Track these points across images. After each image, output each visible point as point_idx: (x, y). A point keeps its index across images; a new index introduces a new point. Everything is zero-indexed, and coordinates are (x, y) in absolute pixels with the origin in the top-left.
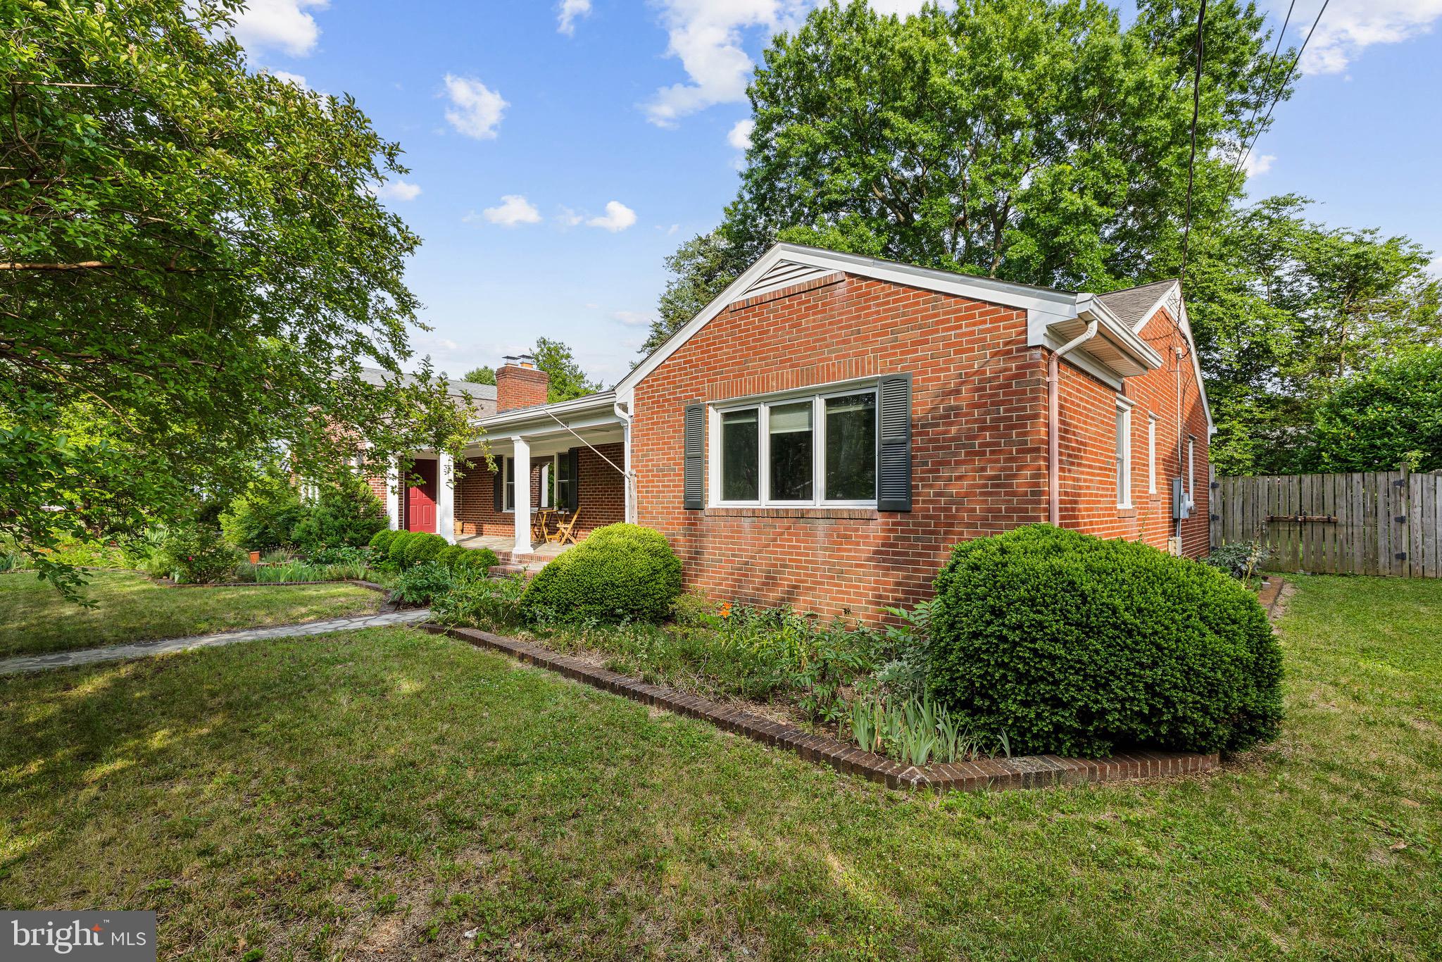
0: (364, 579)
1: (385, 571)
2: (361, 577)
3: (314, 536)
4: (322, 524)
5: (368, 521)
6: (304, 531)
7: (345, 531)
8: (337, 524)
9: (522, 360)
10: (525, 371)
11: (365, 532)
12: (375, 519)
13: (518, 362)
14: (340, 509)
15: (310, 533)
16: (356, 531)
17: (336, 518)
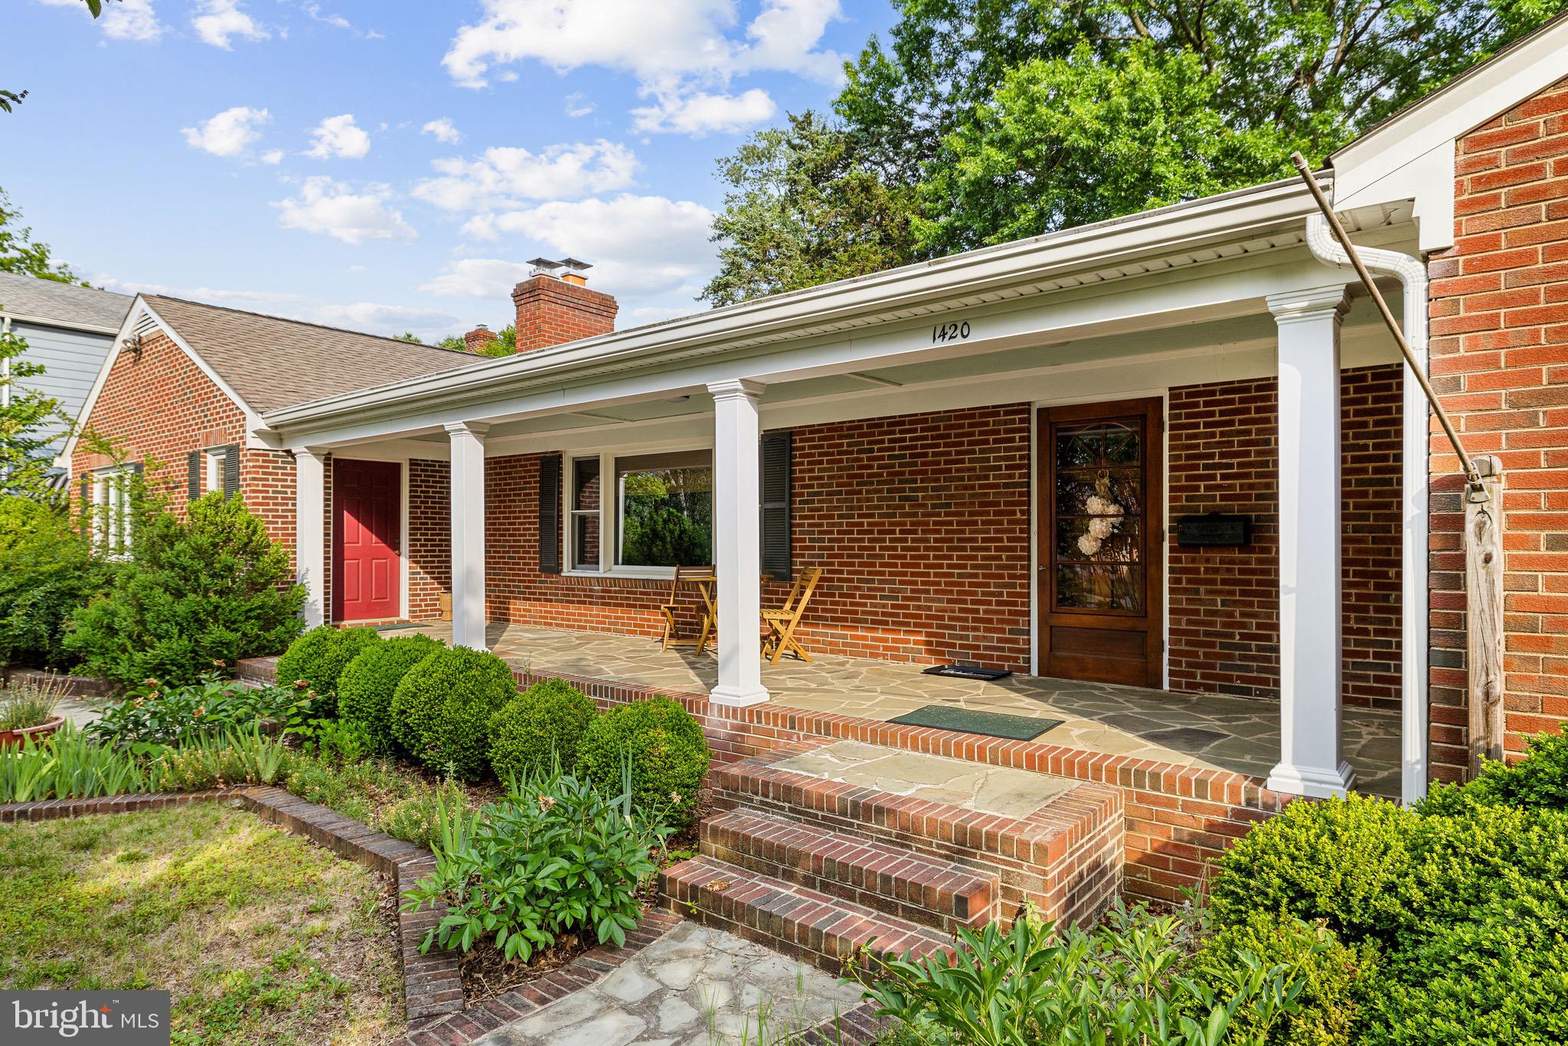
0: (280, 781)
1: (337, 755)
2: (268, 775)
3: (122, 639)
4: (142, 608)
5: (258, 600)
6: (97, 625)
7: (202, 626)
8: (181, 608)
9: (564, 269)
10: (574, 289)
11: (252, 628)
12: (272, 596)
13: (558, 272)
14: (188, 574)
15: (111, 631)
16: (230, 625)
17: (179, 594)
